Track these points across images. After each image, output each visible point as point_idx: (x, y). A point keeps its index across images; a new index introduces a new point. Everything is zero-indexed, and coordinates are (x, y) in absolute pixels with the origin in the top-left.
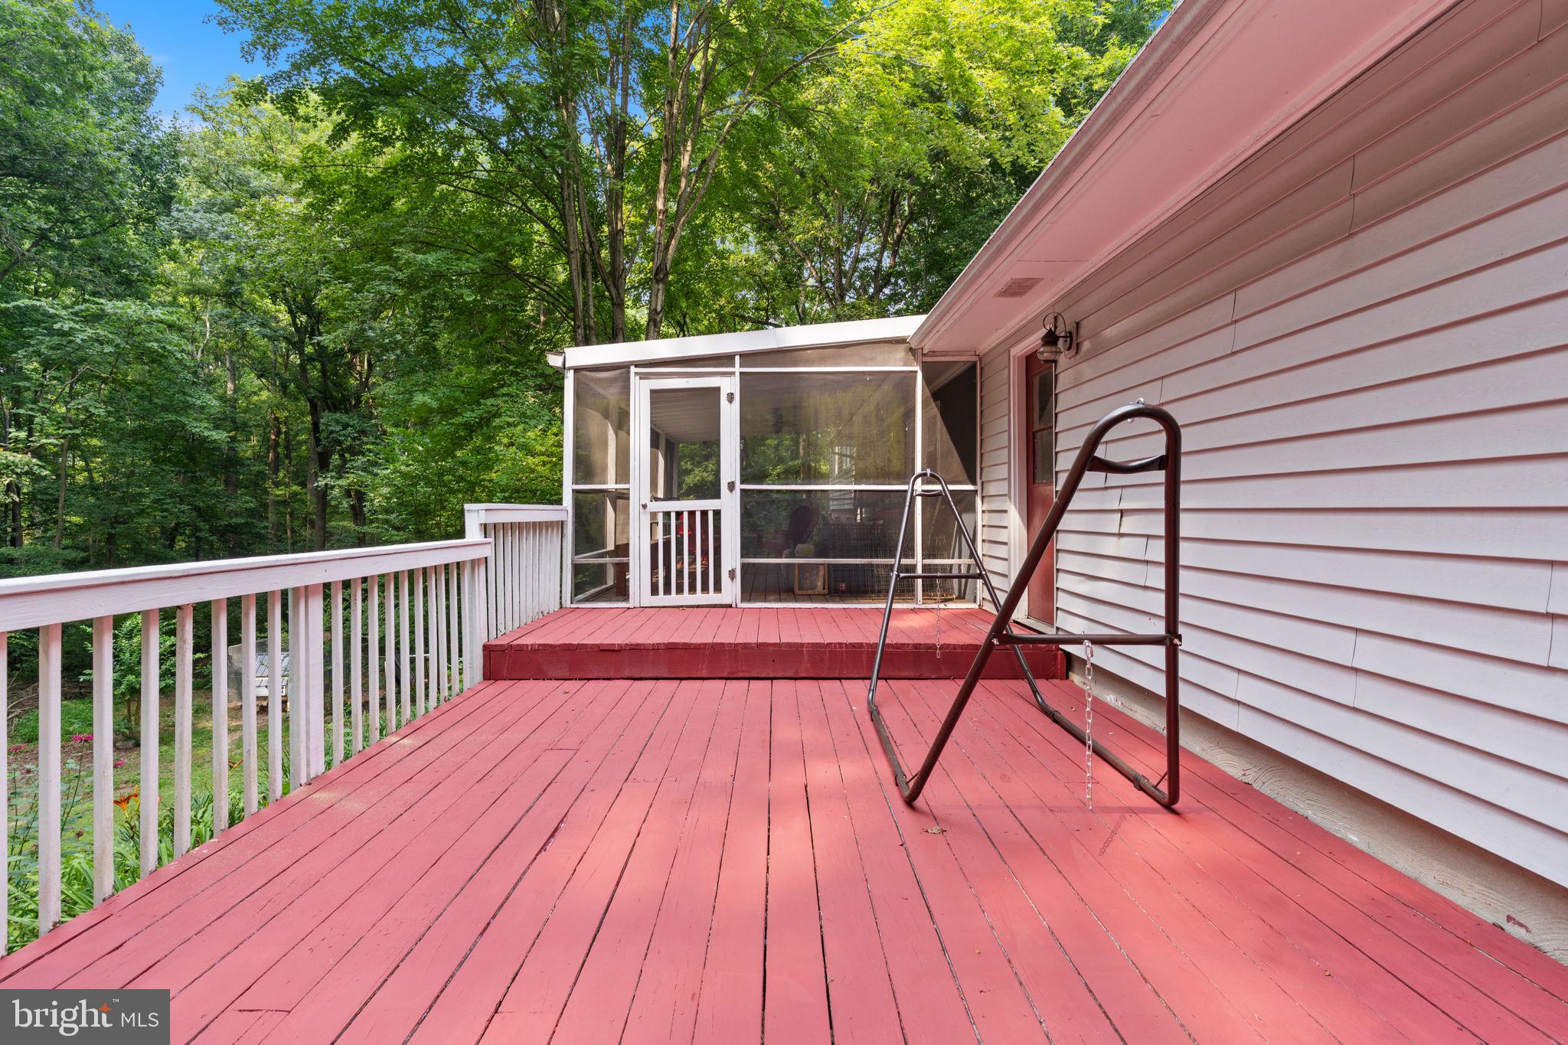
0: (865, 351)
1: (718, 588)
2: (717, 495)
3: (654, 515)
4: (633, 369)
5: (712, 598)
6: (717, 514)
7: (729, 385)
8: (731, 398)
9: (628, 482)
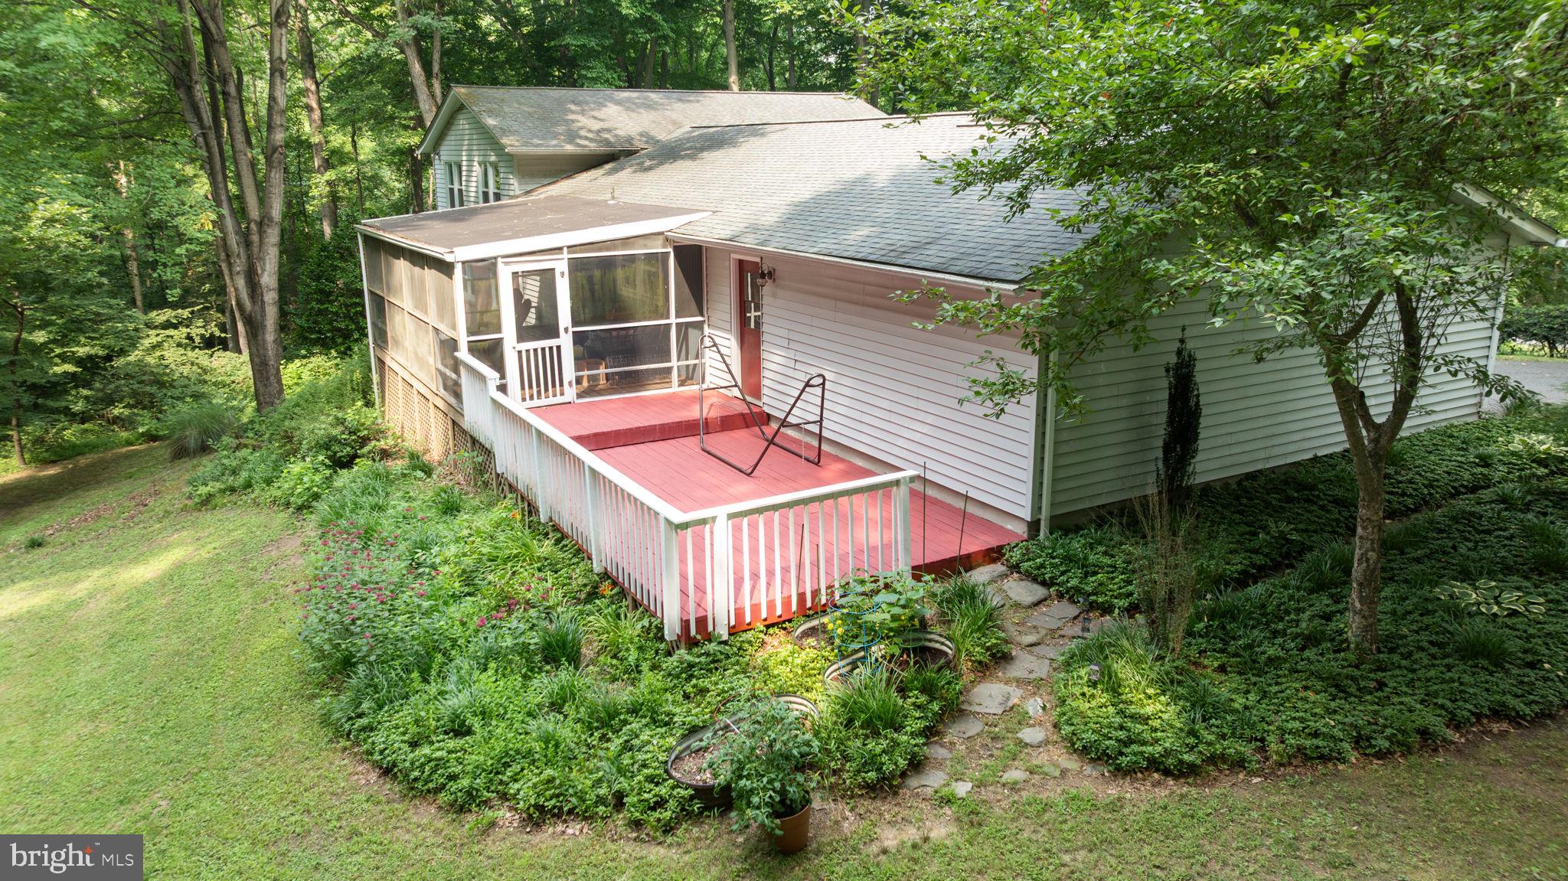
0: (641, 242)
1: (562, 394)
2: (557, 336)
3: (520, 352)
4: (500, 260)
5: (559, 399)
6: (559, 347)
7: (561, 265)
8: (563, 274)
9: (500, 332)
